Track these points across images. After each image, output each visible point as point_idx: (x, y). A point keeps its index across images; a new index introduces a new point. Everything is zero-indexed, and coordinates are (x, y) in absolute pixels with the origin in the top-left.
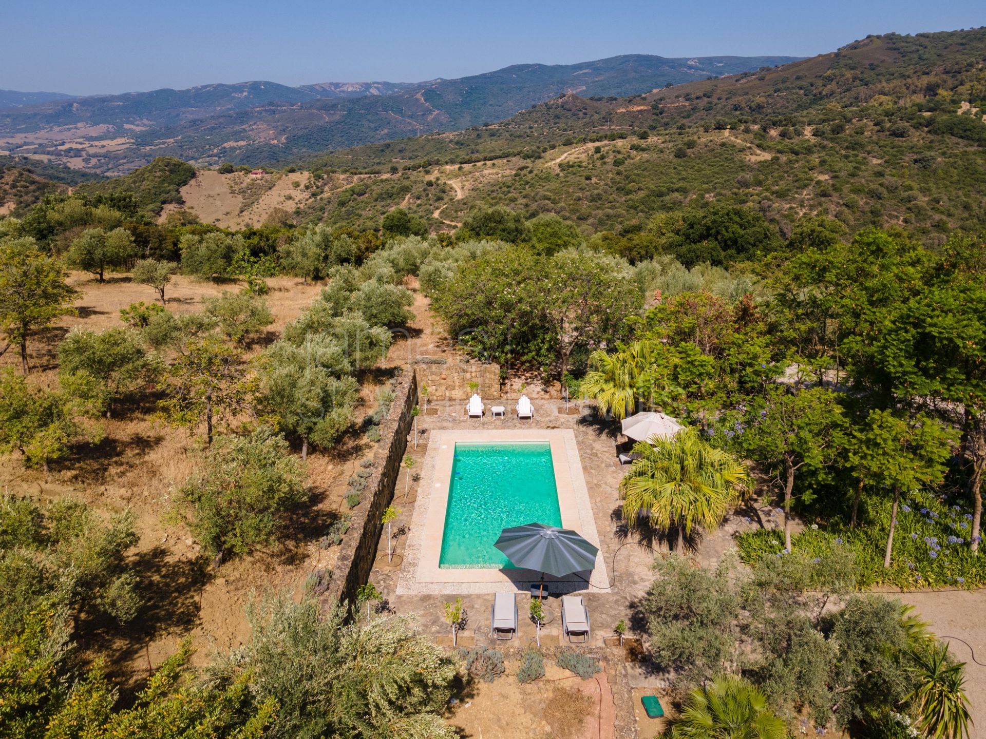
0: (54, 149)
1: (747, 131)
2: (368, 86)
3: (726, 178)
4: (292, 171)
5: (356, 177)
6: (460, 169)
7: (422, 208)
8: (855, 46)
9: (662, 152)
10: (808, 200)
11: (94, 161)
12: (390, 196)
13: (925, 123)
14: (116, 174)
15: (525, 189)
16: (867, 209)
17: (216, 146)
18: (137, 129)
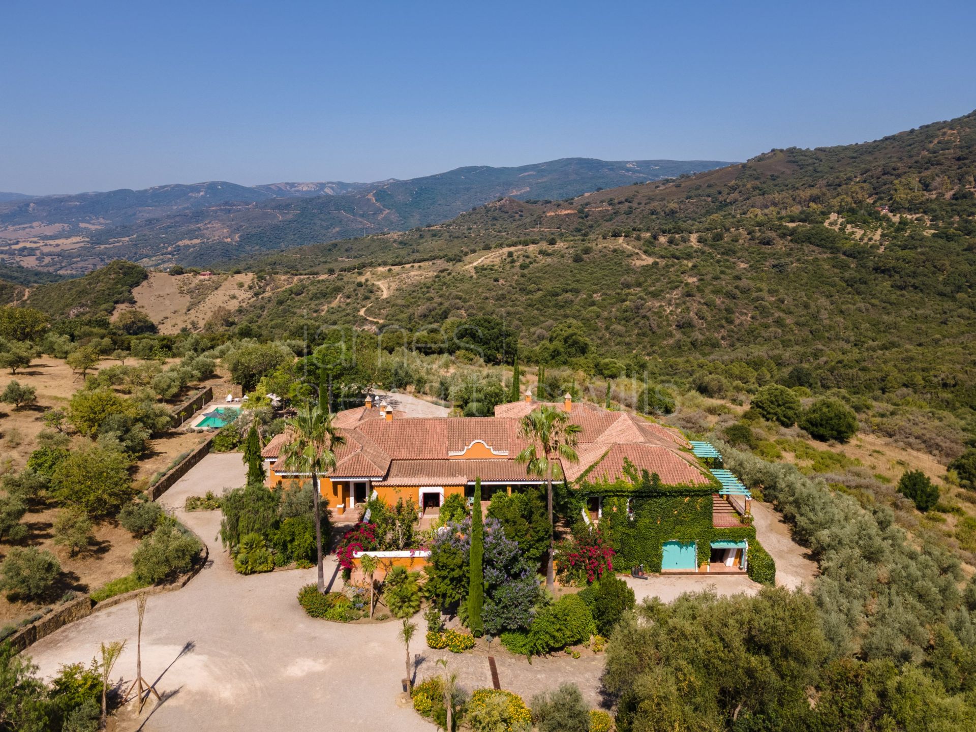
0: (7, 248)
1: (638, 238)
2: (322, 186)
3: (613, 280)
4: (238, 272)
5: (296, 278)
6: (390, 270)
7: (351, 306)
8: (760, 159)
9: (563, 257)
10: (676, 299)
11: (47, 260)
12: (324, 295)
13: (788, 233)
14: (69, 272)
15: (441, 289)
16: (723, 307)
17: (170, 244)
18: (93, 228)
